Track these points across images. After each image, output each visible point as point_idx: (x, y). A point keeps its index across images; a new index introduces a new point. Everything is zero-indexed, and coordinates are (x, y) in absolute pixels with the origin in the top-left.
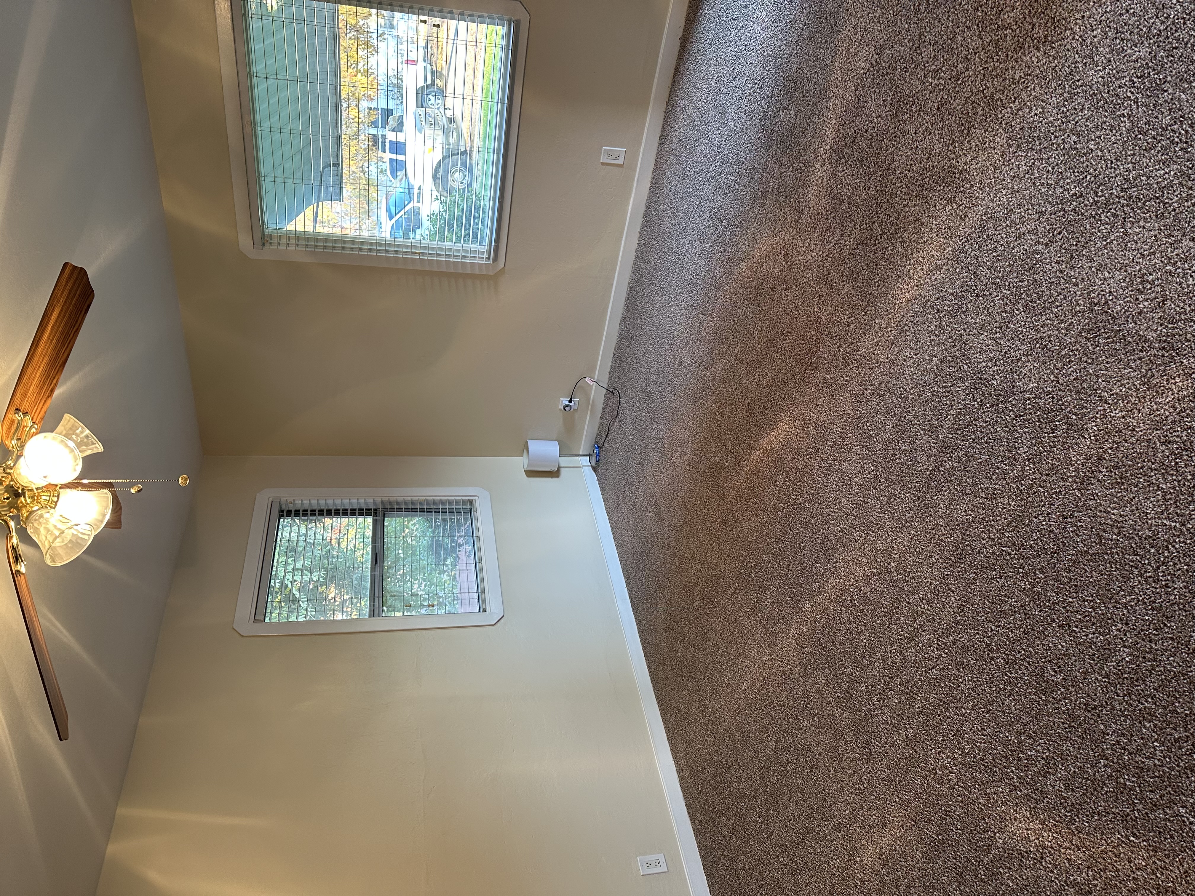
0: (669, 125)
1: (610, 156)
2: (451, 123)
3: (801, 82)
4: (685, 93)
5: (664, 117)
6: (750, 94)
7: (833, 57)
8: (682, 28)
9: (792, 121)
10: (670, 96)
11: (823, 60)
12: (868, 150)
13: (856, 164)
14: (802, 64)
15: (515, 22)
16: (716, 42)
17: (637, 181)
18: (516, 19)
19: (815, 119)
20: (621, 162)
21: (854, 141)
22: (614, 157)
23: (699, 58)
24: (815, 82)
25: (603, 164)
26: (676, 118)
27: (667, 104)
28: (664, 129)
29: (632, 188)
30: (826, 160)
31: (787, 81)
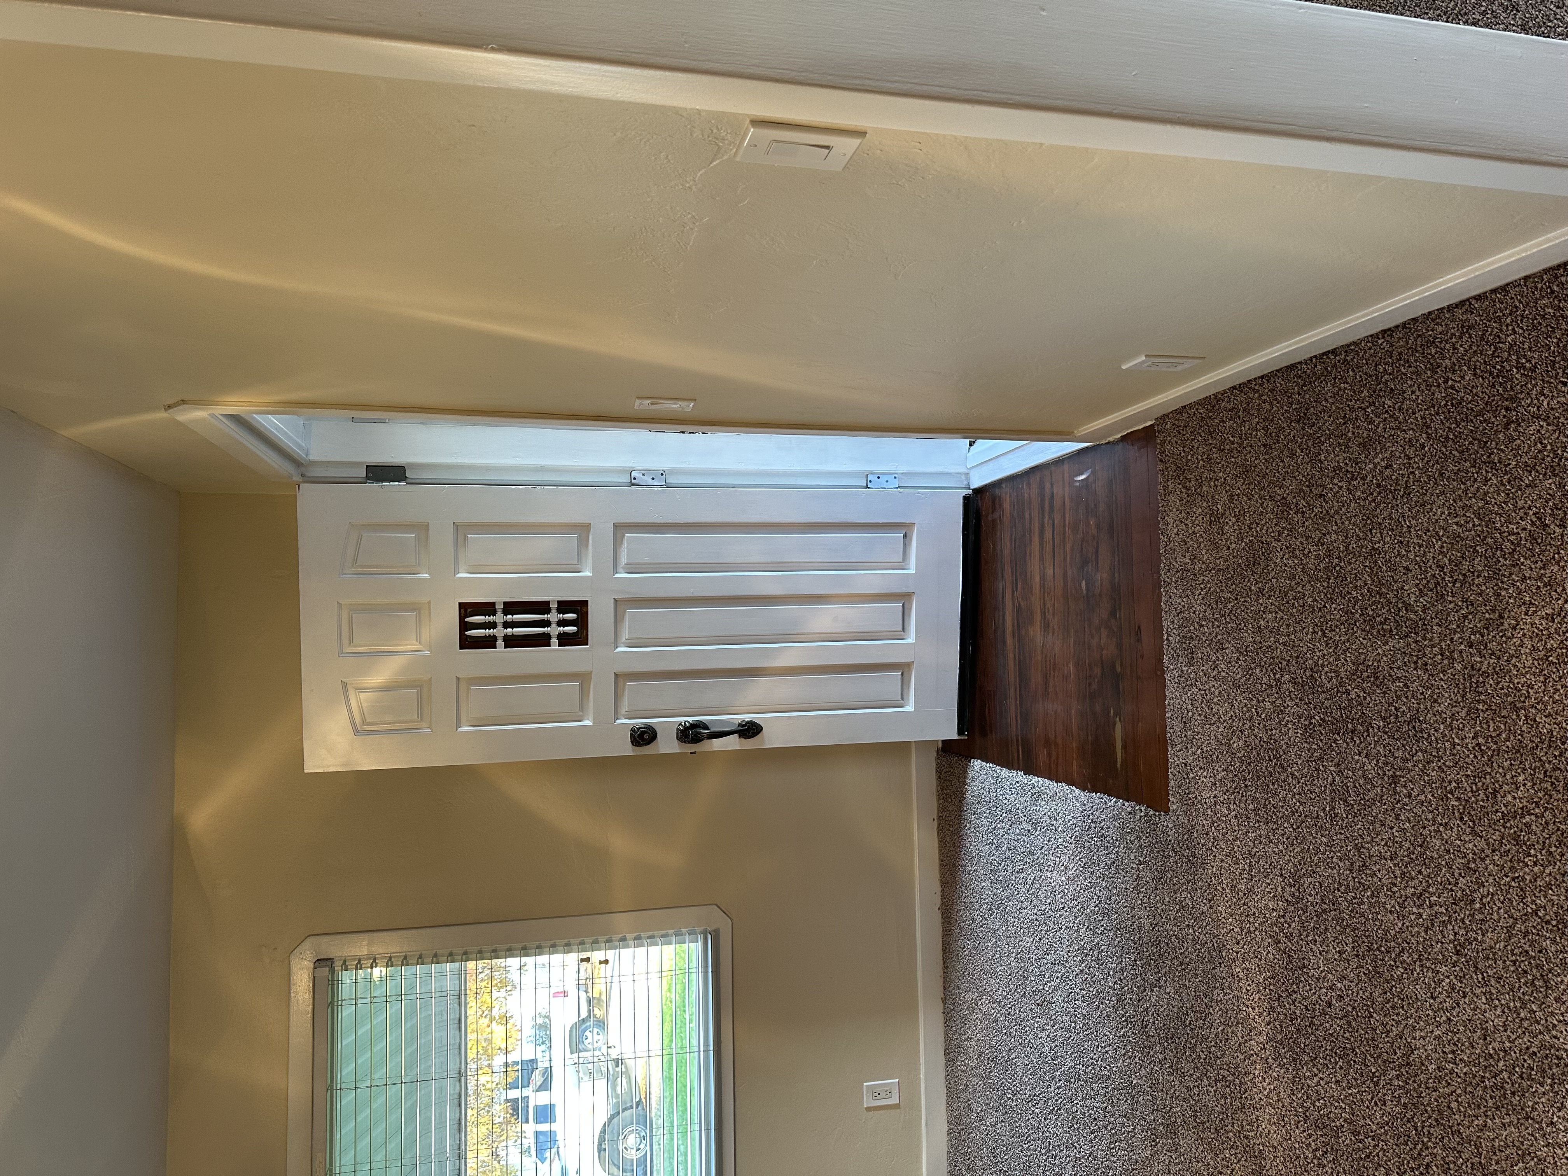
0: (955, 1032)
1: (877, 1095)
2: (617, 1066)
3: (1167, 944)
4: (969, 982)
5: (943, 1021)
6: (1082, 971)
7: (1210, 901)
8: (939, 894)
9: (1175, 1004)
10: (945, 988)
11: (1193, 907)
12: (1347, 1035)
13: (1336, 1063)
14: (1157, 917)
15: (713, 933)
16: (998, 905)
17: (926, 1126)
18: (713, 928)
19: (1217, 994)
20: (894, 1100)
21: (1312, 1024)
22: (883, 1095)
23: (978, 930)
24: (1193, 940)
25: (869, 1109)
26: (965, 1020)
27: (944, 1001)
28: (948, 1039)
29: (919, 1137)
30: (1270, 1060)
31: (1141, 945)
